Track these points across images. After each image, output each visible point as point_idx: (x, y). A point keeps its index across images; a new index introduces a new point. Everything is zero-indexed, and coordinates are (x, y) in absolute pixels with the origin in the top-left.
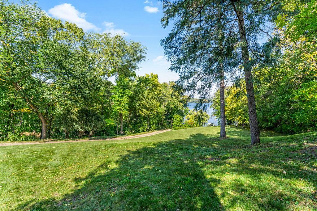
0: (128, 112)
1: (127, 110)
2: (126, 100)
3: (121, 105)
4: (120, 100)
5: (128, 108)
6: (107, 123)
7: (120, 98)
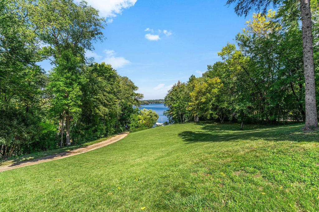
0: (80, 109)
1: (79, 106)
2: (76, 90)
3: (69, 98)
4: (67, 89)
5: (81, 104)
6: (44, 129)
7: (67, 87)
